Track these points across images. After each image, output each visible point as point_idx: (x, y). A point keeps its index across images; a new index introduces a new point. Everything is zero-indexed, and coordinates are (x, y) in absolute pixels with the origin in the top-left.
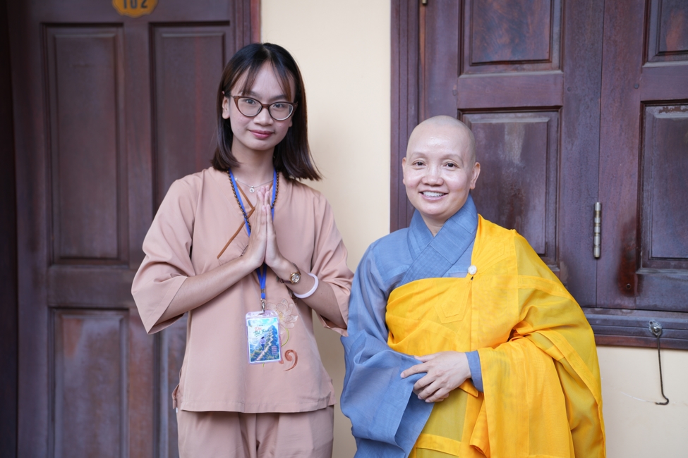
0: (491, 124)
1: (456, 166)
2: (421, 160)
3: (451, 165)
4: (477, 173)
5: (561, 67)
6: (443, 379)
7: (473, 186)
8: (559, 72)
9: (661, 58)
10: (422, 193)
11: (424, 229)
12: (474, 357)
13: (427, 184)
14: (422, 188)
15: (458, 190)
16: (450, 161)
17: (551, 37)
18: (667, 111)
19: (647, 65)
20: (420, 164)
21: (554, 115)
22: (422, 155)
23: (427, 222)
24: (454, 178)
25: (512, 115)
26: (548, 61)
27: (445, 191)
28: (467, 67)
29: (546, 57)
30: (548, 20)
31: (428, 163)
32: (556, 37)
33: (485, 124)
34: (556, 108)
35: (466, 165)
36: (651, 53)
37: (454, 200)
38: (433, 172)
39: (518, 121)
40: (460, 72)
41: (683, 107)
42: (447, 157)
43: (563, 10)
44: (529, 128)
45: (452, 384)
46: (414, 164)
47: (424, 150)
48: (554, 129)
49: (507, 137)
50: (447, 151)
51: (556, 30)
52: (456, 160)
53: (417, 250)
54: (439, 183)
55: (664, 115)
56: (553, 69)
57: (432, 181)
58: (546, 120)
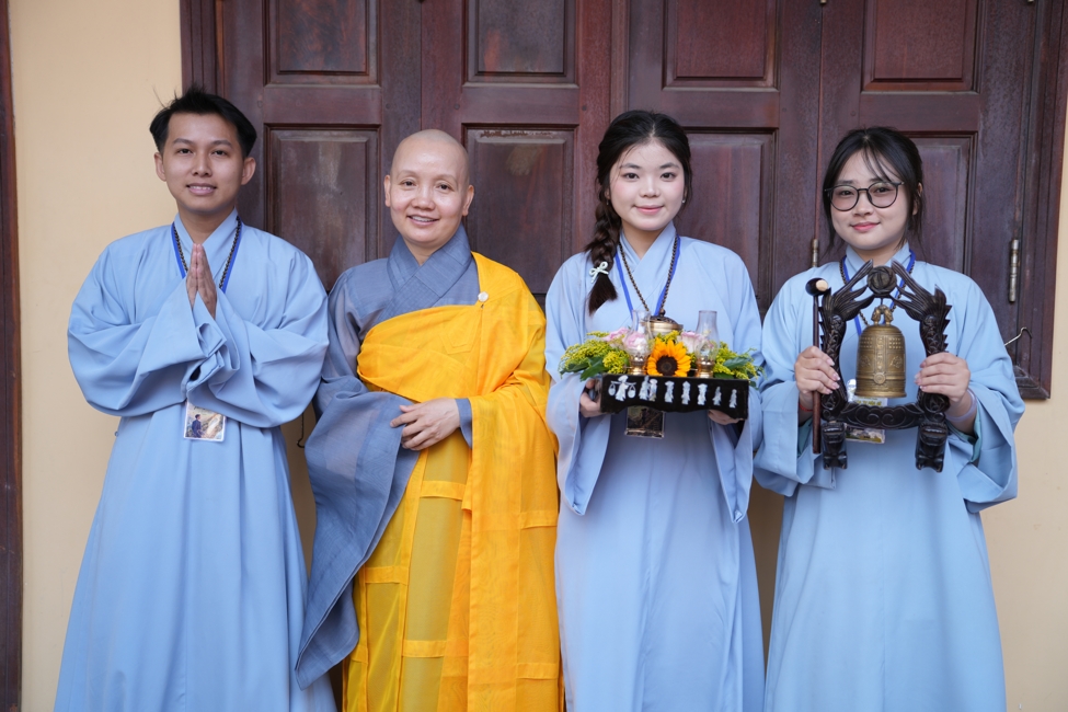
0: (303, 142)
1: (450, 188)
2: (411, 179)
3: (444, 187)
4: (470, 197)
5: (378, 82)
6: (433, 429)
7: (465, 212)
8: (377, 86)
9: (481, 78)
10: (410, 217)
11: (410, 258)
12: (464, 404)
13: (417, 208)
14: (411, 211)
15: (451, 217)
16: (444, 183)
17: (367, 47)
18: (488, 135)
19: (467, 84)
20: (409, 184)
21: (372, 134)
22: (413, 174)
23: (413, 250)
24: (447, 202)
25: (327, 133)
26: (365, 74)
27: (436, 217)
28: (274, 76)
29: (363, 69)
30: (363, 28)
31: (419, 183)
32: (372, 47)
33: (296, 143)
34: (375, 127)
35: (460, 188)
36: (471, 73)
37: (445, 228)
38: (423, 195)
39: (334, 140)
40: (266, 81)
41: (503, 132)
42: (441, 177)
43: (378, 18)
44: (345, 147)
45: (441, 436)
46: (402, 183)
47: (415, 168)
48: (373, 151)
49: (321, 158)
50: (441, 171)
51: (373, 39)
52: (451, 182)
53: (401, 282)
54: (431, 206)
55: (486, 140)
56: (370, 83)
57: (423, 203)
58: (364, 140)
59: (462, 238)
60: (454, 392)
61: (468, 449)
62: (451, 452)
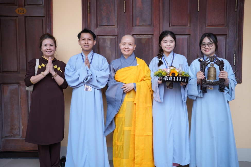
0: (103, 38)
1: (131, 45)
2: (124, 43)
3: (130, 45)
4: (135, 47)
5: (117, 27)
6: (129, 88)
7: (134, 50)
9: (136, 26)
10: (124, 50)
11: (124, 58)
12: (135, 84)
13: (125, 48)
14: (124, 49)
15: (132, 50)
16: (130, 44)
17: (115, 21)
18: (137, 36)
19: (133, 27)
20: (124, 44)
21: (116, 37)
22: (125, 42)
23: (125, 56)
24: (131, 47)
25: (108, 37)
26: (115, 26)
27: (129, 50)
29: (114, 25)
30: (114, 18)
31: (126, 44)
32: (116, 21)
33: (102, 38)
34: (116, 35)
35: (133, 45)
36: (134, 25)
37: (131, 52)
38: (127, 46)
39: (109, 38)
40: (97, 27)
41: (140, 36)
42: (130, 43)
43: (117, 16)
44: (111, 39)
45: (131, 90)
46: (123, 44)
47: (125, 41)
48: (116, 40)
49: (107, 41)
50: (130, 42)
51: (116, 19)
52: (132, 44)
53: (123, 62)
54: (128, 48)
55: (137, 37)
56: (116, 27)
57: (127, 48)
58: (115, 38)
59: (134, 54)
60: (133, 82)
61: (135, 92)
62: (132, 93)
